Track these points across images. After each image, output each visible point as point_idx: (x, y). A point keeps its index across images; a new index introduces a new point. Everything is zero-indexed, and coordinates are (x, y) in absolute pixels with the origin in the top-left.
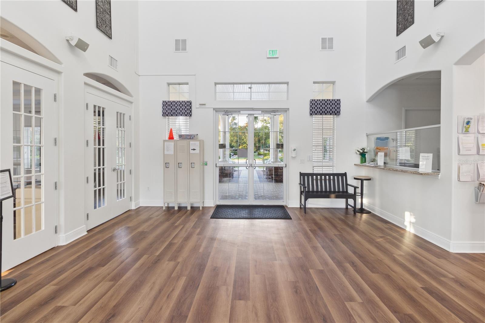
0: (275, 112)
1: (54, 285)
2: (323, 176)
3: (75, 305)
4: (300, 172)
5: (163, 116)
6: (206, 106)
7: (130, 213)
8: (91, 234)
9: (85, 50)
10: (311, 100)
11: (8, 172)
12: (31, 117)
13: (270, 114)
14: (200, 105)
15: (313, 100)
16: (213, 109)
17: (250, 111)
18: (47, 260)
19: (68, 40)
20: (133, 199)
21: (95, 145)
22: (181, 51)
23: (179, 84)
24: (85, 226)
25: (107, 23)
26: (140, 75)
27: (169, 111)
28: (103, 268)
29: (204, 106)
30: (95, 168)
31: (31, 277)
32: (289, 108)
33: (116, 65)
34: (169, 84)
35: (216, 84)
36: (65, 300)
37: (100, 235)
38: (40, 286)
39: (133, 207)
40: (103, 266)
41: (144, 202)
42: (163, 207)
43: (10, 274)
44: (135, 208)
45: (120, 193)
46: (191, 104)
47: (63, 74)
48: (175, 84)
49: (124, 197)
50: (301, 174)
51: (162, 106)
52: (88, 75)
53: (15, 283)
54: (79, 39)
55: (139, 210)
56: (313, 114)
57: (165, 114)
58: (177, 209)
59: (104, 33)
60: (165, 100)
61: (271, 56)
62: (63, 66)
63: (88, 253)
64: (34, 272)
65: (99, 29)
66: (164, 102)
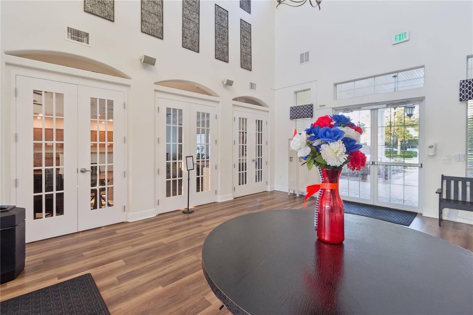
0: (406, 103)
1: (205, 217)
2: (468, 181)
3: (206, 226)
4: (442, 175)
5: (290, 119)
6: (326, 107)
7: (266, 193)
8: (235, 200)
9: (231, 85)
10: (461, 81)
11: (192, 157)
12: (200, 129)
13: (399, 106)
14: (320, 106)
15: (463, 81)
16: (332, 109)
17: (374, 106)
18: (209, 207)
19: (223, 82)
20: (269, 183)
21: (240, 143)
22: (305, 63)
23: (304, 91)
24: (232, 194)
25: (248, 61)
26: (275, 89)
27: (295, 115)
28: (227, 217)
29: (324, 107)
30: (240, 158)
31: (199, 211)
32: (424, 97)
33: (255, 88)
34: (296, 93)
35: (336, 85)
36: (204, 224)
37: (238, 201)
38: (200, 216)
39: (269, 190)
40: (228, 216)
41: (277, 188)
42: (288, 193)
43: (194, 208)
44: (270, 191)
45: (259, 177)
46: (311, 107)
47: (220, 103)
48: (301, 91)
49: (261, 181)
50: (443, 177)
51: (290, 111)
52: (235, 99)
53: (194, 212)
54: (228, 80)
55: (273, 192)
56: (464, 100)
57: (292, 118)
58: (298, 196)
59: (246, 69)
60: (291, 106)
61: (398, 41)
62: (220, 98)
63: (226, 208)
64: (201, 210)
65: (243, 67)
66: (291, 107)
